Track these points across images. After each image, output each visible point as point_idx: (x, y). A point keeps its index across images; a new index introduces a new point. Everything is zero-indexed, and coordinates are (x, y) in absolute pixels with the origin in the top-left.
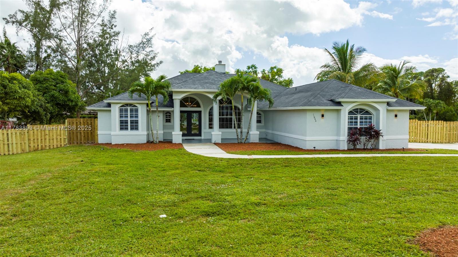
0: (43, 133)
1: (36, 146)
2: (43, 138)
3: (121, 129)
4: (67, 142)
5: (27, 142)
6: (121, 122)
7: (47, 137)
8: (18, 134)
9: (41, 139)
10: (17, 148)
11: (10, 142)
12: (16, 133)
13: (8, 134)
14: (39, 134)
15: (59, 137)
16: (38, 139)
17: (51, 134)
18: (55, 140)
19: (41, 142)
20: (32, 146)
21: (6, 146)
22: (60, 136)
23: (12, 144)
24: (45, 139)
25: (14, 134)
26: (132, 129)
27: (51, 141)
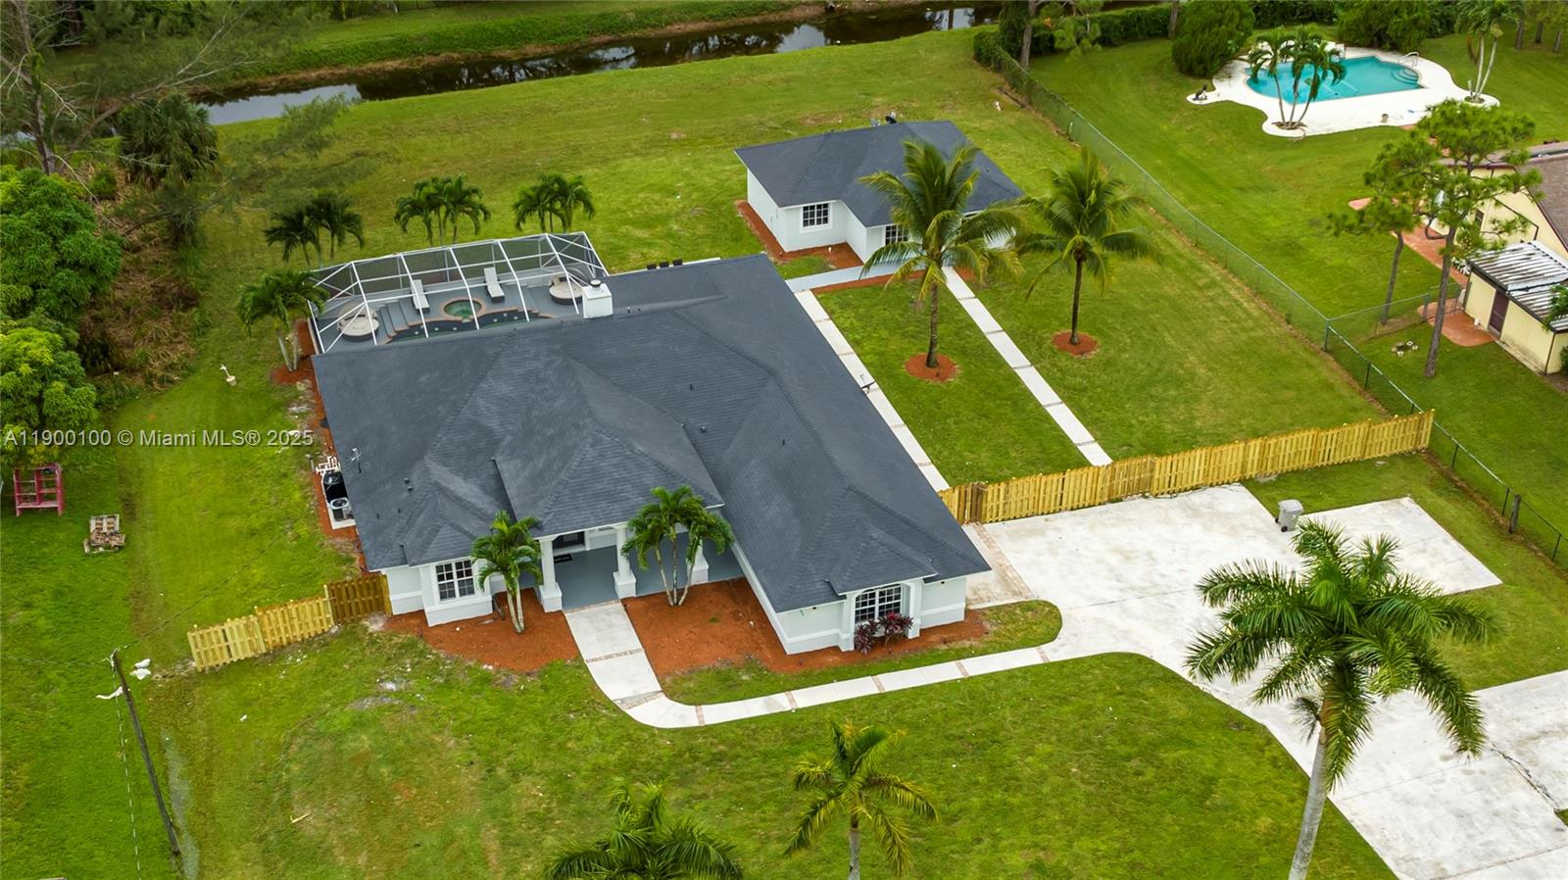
0: (287, 617)
1: (278, 640)
2: (288, 624)
3: (443, 596)
4: (333, 623)
5: (259, 636)
6: (441, 587)
7: (296, 622)
8: (242, 626)
9: (286, 628)
10: (244, 651)
11: (230, 642)
12: (238, 627)
13: (224, 631)
14: (280, 620)
15: (317, 619)
16: (278, 629)
17: (302, 616)
18: (311, 625)
19: (286, 631)
20: (270, 642)
21: (225, 651)
22: (320, 615)
23: (235, 644)
24: (292, 626)
25: (235, 628)
26: (463, 593)
27: (304, 627)
